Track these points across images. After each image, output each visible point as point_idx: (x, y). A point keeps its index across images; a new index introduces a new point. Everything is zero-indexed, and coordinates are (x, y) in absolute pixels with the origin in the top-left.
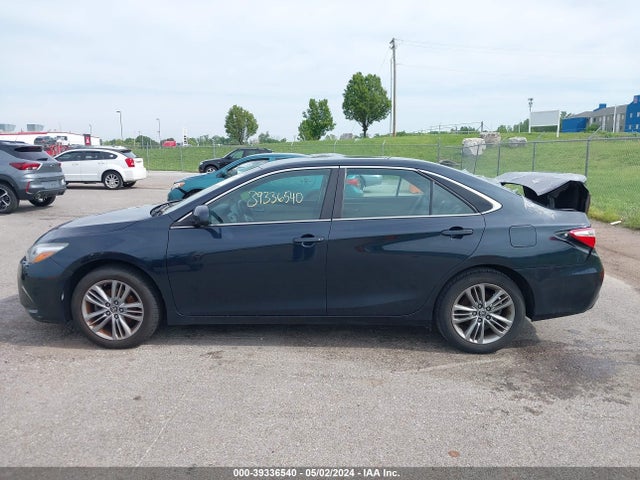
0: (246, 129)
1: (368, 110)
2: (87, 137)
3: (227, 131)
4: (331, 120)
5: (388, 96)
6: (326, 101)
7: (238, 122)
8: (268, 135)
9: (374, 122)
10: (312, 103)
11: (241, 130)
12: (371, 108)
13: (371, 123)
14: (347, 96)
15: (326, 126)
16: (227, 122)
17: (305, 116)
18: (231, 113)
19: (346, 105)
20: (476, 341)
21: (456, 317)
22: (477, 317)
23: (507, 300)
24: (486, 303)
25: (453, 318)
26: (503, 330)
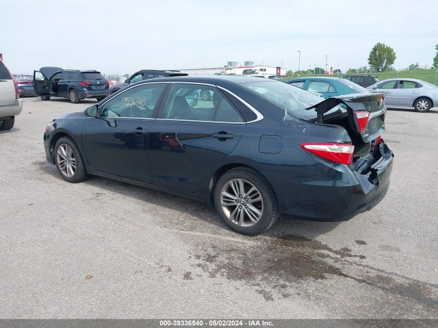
0: (385, 61)
2: (278, 68)
3: (370, 63)
16: (371, 56)
20: (237, 223)
21: (224, 201)
22: (239, 204)
23: (258, 195)
24: (244, 195)
25: (222, 202)
26: (256, 219)
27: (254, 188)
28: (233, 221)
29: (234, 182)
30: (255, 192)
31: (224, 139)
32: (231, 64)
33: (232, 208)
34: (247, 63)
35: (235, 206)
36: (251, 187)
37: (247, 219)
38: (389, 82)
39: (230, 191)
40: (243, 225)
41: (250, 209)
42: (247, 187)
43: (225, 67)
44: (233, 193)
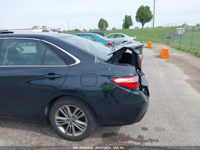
1: (144, 19)
3: (99, 27)
4: (132, 22)
5: (152, 13)
6: (131, 16)
7: (103, 24)
8: (115, 28)
9: (146, 23)
10: (126, 17)
11: (103, 26)
12: (145, 18)
13: (145, 23)
14: (137, 14)
15: (130, 24)
16: (99, 24)
17: (123, 21)
18: (100, 21)
19: (137, 17)
20: (71, 135)
21: (58, 123)
22: (69, 122)
23: (81, 113)
24: (71, 115)
25: (57, 124)
26: (83, 129)
27: (78, 109)
28: (68, 134)
29: (62, 109)
30: (79, 111)
31: (54, 79)
32: (35, 27)
33: (65, 126)
34: (43, 27)
35: (67, 124)
36: (75, 108)
37: (77, 130)
38: (111, 35)
39: (61, 115)
40: (76, 135)
41: (78, 123)
42: (72, 109)
43: (33, 28)
44: (63, 116)
